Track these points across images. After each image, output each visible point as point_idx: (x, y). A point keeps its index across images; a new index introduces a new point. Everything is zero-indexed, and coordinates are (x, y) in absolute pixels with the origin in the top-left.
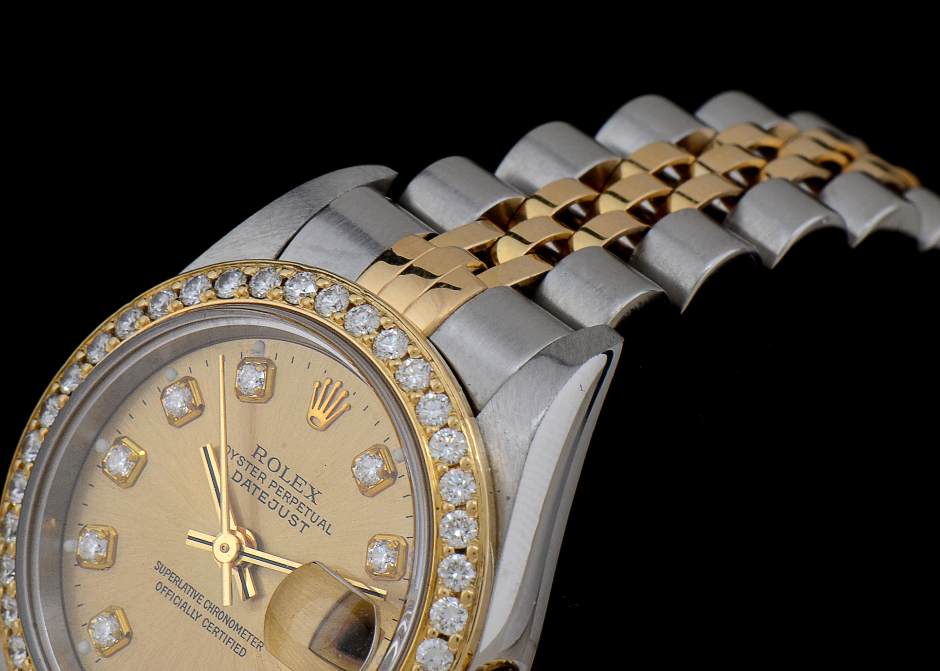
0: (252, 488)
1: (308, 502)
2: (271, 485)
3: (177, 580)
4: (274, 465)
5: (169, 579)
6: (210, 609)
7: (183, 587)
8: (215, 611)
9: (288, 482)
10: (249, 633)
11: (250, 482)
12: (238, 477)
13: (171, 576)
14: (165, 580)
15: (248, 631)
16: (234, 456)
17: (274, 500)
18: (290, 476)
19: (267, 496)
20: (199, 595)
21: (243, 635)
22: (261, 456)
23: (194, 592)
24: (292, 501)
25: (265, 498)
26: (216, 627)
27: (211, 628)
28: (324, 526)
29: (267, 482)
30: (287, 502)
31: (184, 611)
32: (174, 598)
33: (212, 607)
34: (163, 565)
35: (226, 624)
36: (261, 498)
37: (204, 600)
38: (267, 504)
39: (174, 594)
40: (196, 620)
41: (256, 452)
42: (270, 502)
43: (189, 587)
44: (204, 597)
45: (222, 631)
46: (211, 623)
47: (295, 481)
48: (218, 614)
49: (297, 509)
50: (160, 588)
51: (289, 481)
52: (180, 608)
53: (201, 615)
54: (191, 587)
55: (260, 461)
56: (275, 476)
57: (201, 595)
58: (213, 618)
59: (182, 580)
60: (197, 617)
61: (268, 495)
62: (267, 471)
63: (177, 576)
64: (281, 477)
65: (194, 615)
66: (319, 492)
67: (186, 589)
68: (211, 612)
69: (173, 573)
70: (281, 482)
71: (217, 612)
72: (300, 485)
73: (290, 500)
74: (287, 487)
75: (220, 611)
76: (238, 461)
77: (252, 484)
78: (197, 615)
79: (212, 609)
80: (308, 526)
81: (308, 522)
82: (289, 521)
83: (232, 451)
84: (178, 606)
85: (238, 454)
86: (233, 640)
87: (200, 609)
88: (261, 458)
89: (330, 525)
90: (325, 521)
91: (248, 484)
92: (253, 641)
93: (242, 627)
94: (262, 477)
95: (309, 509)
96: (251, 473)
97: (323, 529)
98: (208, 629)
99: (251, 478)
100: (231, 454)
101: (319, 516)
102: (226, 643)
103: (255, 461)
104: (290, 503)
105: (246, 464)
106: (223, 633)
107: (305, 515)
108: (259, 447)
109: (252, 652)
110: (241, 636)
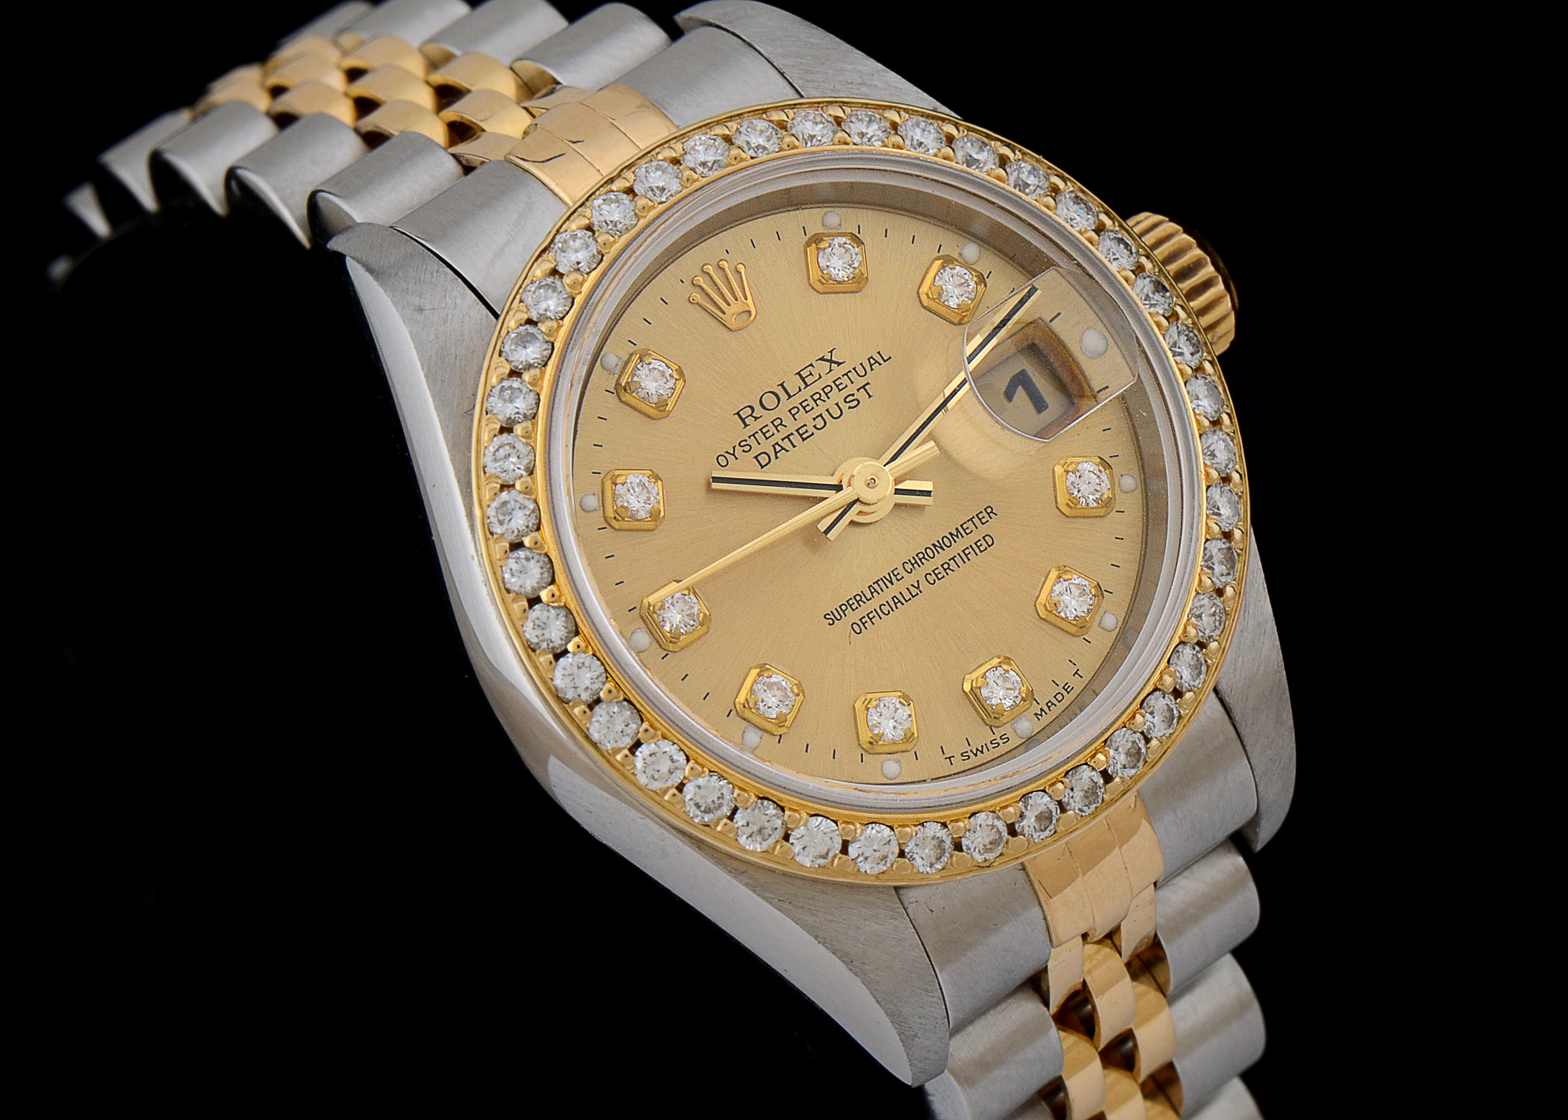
0: (786, 444)
1: (838, 371)
2: (793, 415)
3: (859, 599)
4: (770, 401)
5: (853, 610)
6: (916, 565)
7: (872, 593)
8: (920, 559)
9: (800, 390)
10: (968, 521)
11: (777, 444)
12: (764, 459)
13: (850, 606)
14: (853, 616)
15: (965, 523)
16: (734, 455)
17: (814, 419)
18: (793, 384)
19: (805, 427)
20: (891, 574)
21: (968, 531)
22: (751, 415)
23: (884, 579)
24: (826, 394)
25: (807, 431)
26: (942, 566)
27: (940, 573)
28: (876, 362)
29: (787, 419)
30: (824, 401)
31: (903, 604)
32: (880, 612)
33: (913, 562)
34: (832, 612)
35: (944, 550)
36: (804, 436)
37: (901, 570)
38: (814, 430)
39: (875, 610)
40: (921, 592)
41: (743, 420)
42: (815, 426)
43: (876, 586)
44: (896, 569)
45: (950, 560)
46: (933, 571)
47: (803, 379)
48: (926, 557)
49: (840, 390)
50: (859, 627)
51: (799, 387)
52: (897, 608)
53: (918, 581)
54: (877, 582)
55: (756, 418)
56: (786, 404)
57: (892, 572)
58: (929, 566)
59: (862, 592)
60: (919, 588)
61: (805, 425)
62: (773, 415)
63: (854, 597)
64: (790, 397)
65: (914, 591)
66: (831, 352)
67: (876, 591)
68: (919, 566)
69: (847, 602)
70: (795, 401)
71: (924, 558)
72: (811, 374)
73: (823, 397)
74: (807, 393)
75: (924, 552)
76: (744, 451)
77: (780, 442)
78: (915, 587)
79: (916, 562)
80: (868, 383)
81: (862, 381)
82: (850, 408)
83: (726, 455)
84: (893, 610)
85: (734, 448)
86: (968, 548)
87: (910, 579)
88: (754, 417)
89: (879, 353)
90: (872, 357)
91: (778, 448)
92: (980, 520)
93: (957, 529)
94: (778, 424)
95: (846, 374)
96: (767, 438)
97: (880, 364)
98: (939, 579)
99: (772, 441)
100: (730, 458)
101: (861, 364)
102: (969, 560)
103: (754, 426)
104: (829, 398)
105: (752, 441)
106: (953, 558)
107: (852, 383)
108: (738, 414)
109: (993, 527)
110: (967, 534)
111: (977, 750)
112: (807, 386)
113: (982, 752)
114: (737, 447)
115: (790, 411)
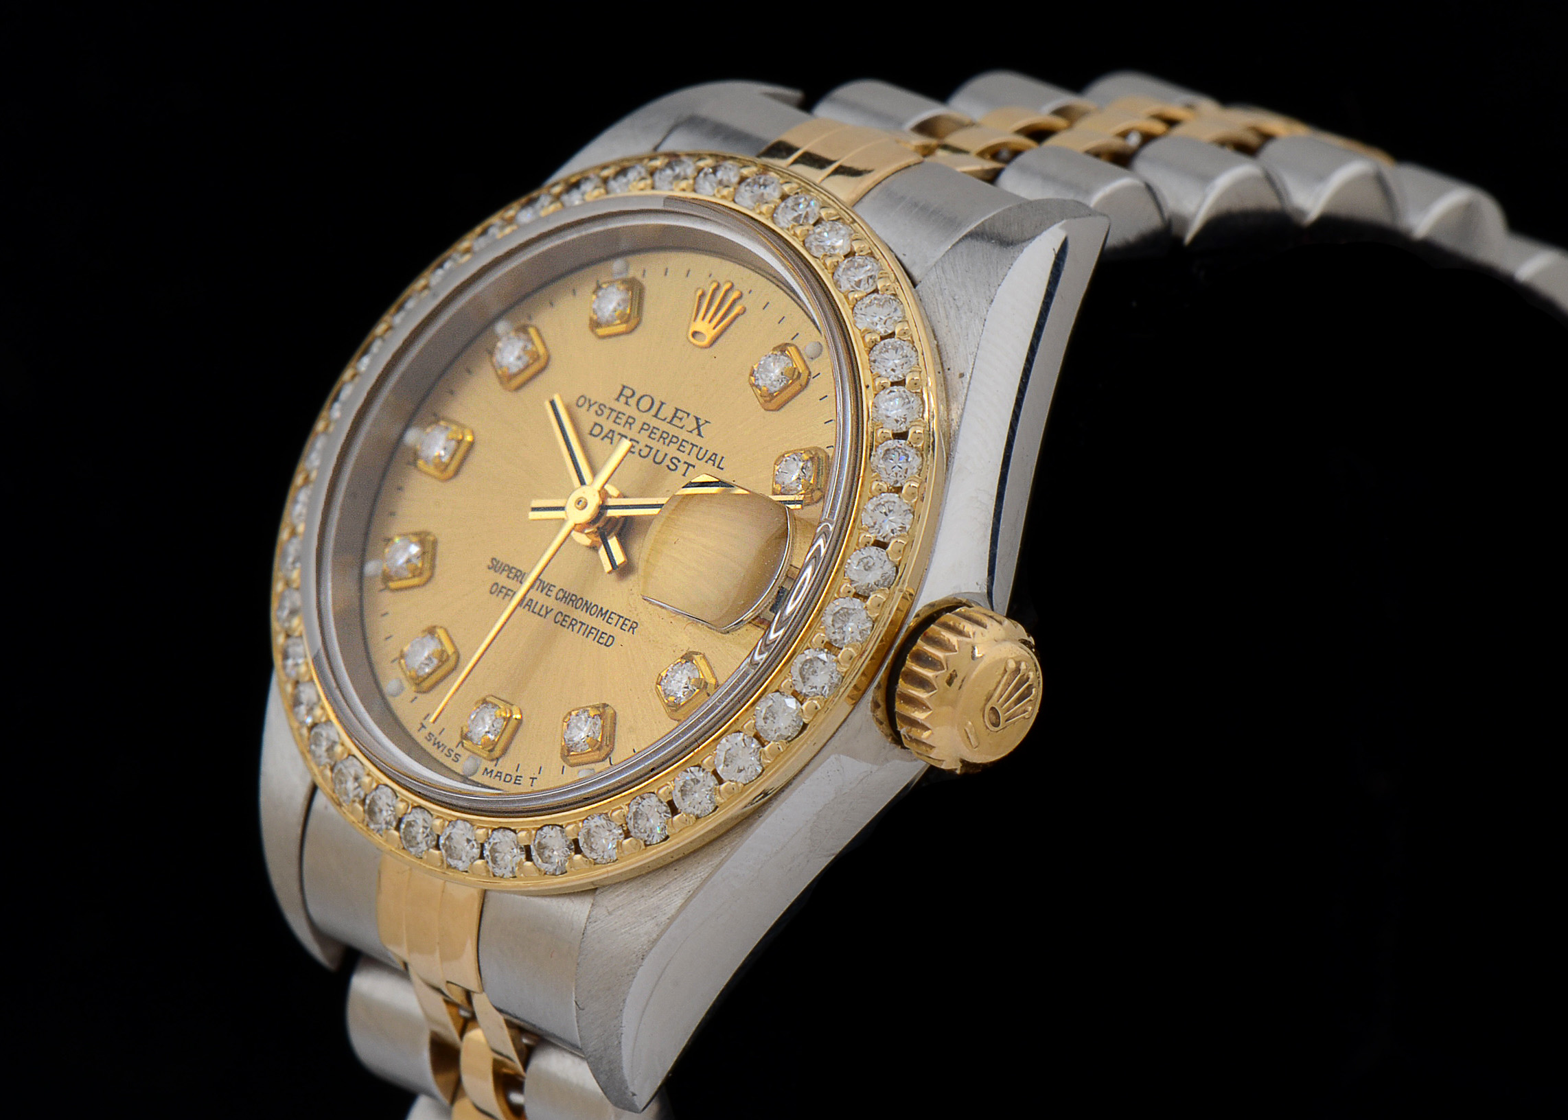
0: (617, 439)
1: (693, 438)
2: (642, 429)
3: (518, 575)
4: (645, 403)
5: (507, 577)
6: (564, 600)
8: (571, 600)
9: (664, 420)
10: (618, 616)
11: (613, 432)
12: (597, 430)
13: (510, 572)
14: (502, 579)
15: (615, 615)
16: (590, 406)
17: (647, 446)
18: (667, 412)
19: (636, 443)
20: (549, 586)
21: (610, 621)
22: (627, 398)
23: (542, 583)
24: (671, 441)
25: (634, 447)
26: (573, 620)
27: (566, 622)
28: (714, 461)
29: (637, 426)
30: (664, 443)
31: (529, 610)
33: (566, 595)
34: (499, 562)
35: (586, 613)
37: (555, 590)
38: (637, 454)
40: (545, 618)
41: (621, 394)
42: (641, 450)
44: (555, 586)
45: (580, 622)
46: (566, 616)
47: (675, 416)
48: (575, 603)
49: (678, 450)
50: (496, 590)
51: (666, 418)
52: (524, 608)
53: (552, 610)
55: (627, 403)
56: (647, 418)
57: (551, 585)
58: (568, 610)
59: (525, 573)
60: (547, 613)
61: (638, 442)
62: (636, 414)
63: (518, 570)
64: (656, 416)
65: (543, 612)
66: (707, 422)
68: (565, 603)
69: (512, 568)
70: (654, 423)
71: (573, 602)
72: (681, 419)
73: (667, 441)
74: (664, 426)
75: (578, 599)
76: (596, 412)
77: (616, 434)
78: (547, 610)
79: (567, 598)
80: (694, 467)
81: (692, 460)
82: (668, 466)
83: (588, 401)
85: (596, 403)
86: (596, 630)
87: (551, 602)
88: (627, 401)
89: (723, 458)
90: (716, 455)
91: (610, 435)
92: (623, 624)
93: (608, 611)
94: (630, 422)
95: (693, 445)
96: (615, 422)
97: (714, 465)
98: (561, 624)
99: (614, 427)
100: (587, 405)
101: (707, 451)
102: (587, 636)
103: (620, 406)
104: (668, 445)
105: (607, 412)
106: (583, 624)
107: (689, 454)
108: (624, 387)
109: (622, 637)
110: (607, 622)
111: (439, 743)
112: (670, 422)
113: (439, 747)
114: (597, 406)
115: (644, 424)
